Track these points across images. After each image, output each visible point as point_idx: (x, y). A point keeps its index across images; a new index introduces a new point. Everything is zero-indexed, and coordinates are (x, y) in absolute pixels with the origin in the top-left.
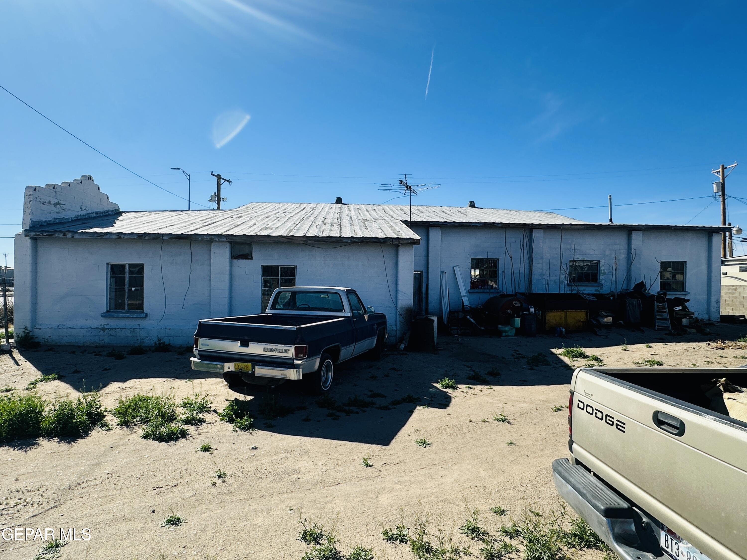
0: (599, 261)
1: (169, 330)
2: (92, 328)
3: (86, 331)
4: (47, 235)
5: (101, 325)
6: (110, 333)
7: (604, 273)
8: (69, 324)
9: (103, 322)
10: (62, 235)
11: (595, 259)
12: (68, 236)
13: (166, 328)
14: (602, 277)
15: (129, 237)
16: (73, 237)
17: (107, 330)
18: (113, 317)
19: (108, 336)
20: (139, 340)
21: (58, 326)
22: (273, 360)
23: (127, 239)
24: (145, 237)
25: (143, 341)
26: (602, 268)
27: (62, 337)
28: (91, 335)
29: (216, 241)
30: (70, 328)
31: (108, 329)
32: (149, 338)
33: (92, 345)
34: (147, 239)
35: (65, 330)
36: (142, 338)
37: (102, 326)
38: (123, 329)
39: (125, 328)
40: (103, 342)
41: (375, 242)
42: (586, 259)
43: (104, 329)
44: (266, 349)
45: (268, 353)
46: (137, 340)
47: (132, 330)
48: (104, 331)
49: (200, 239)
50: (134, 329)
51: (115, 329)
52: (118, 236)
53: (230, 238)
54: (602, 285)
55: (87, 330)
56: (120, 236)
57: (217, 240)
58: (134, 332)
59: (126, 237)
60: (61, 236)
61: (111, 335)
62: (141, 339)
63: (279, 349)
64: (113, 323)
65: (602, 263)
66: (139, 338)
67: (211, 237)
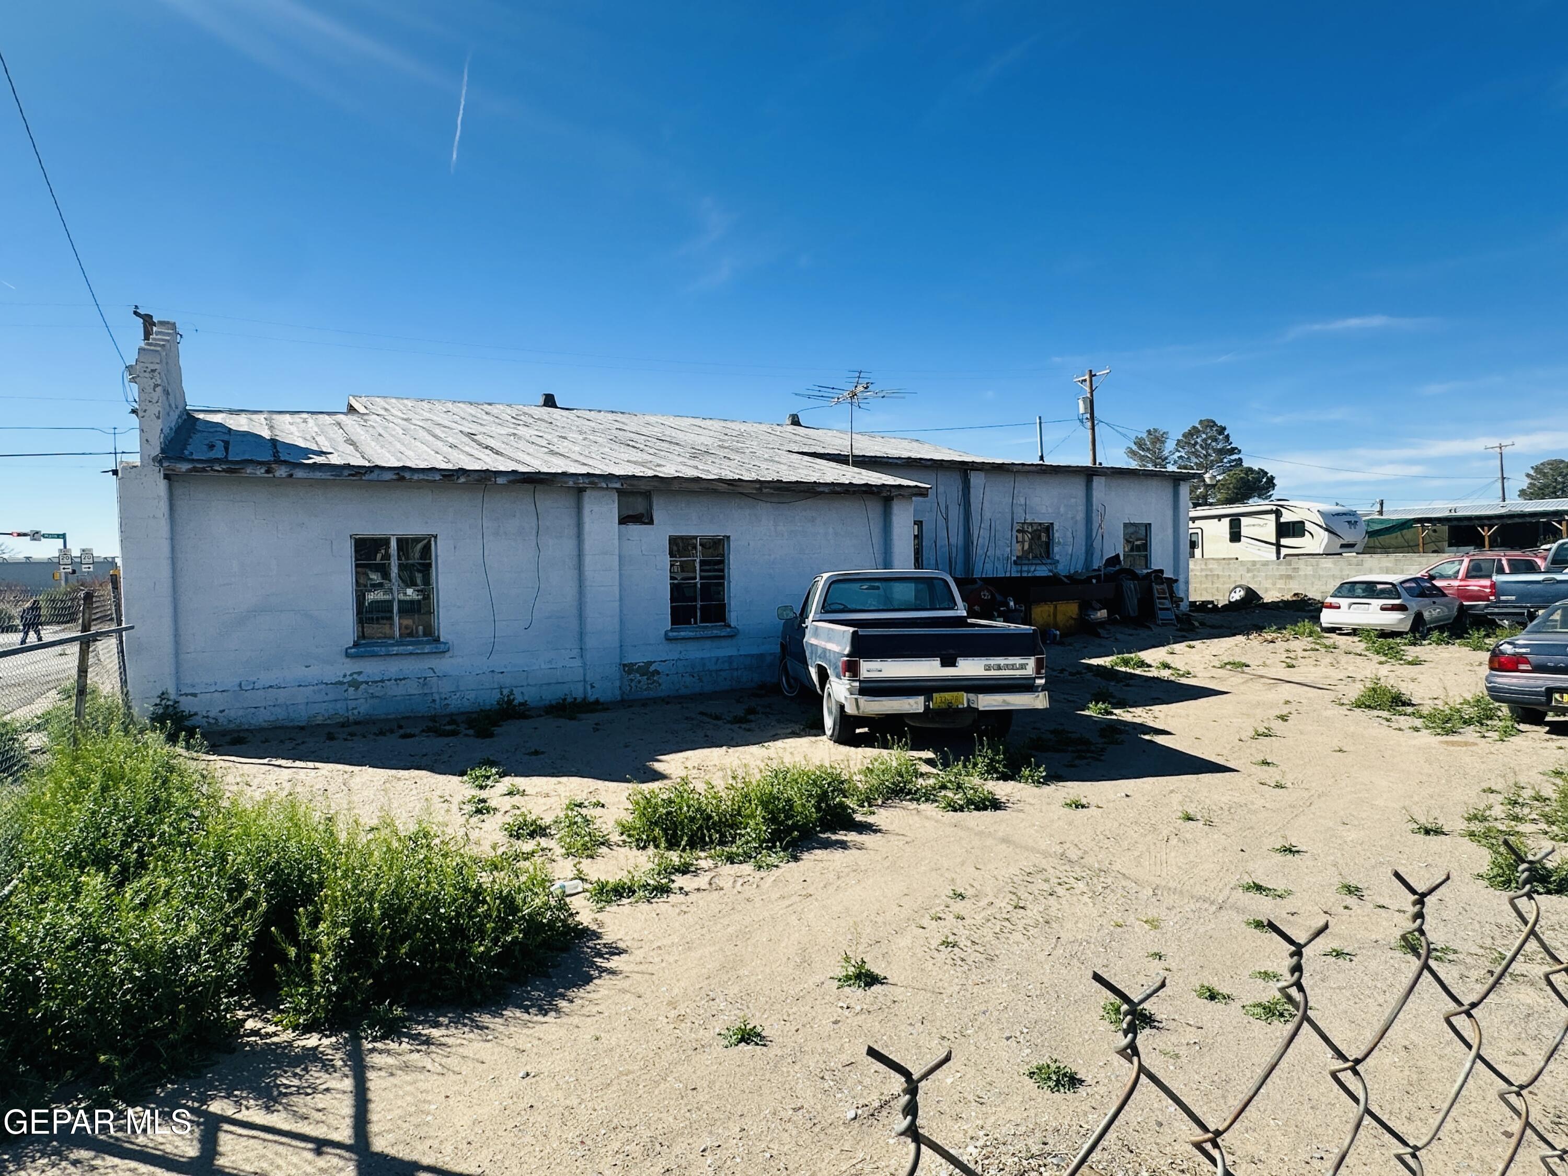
0: (1052, 524)
1: (501, 675)
2: (326, 684)
3: (314, 691)
4: (224, 470)
5: (345, 676)
6: (371, 691)
7: (1059, 543)
8: (266, 678)
9: (349, 667)
10: (263, 471)
11: (1046, 520)
12: (277, 474)
13: (493, 671)
14: (1056, 549)
15: (421, 476)
16: (291, 476)
17: (364, 686)
18: (374, 655)
19: (366, 699)
20: (438, 702)
21: (240, 685)
22: (1001, 682)
23: (419, 481)
24: (458, 478)
25: (446, 702)
26: (1056, 535)
27: (253, 710)
28: (326, 698)
29: (602, 488)
30: (271, 687)
31: (367, 683)
32: (458, 694)
33: (329, 722)
34: (464, 483)
35: (261, 692)
36: (444, 696)
37: (348, 679)
38: (401, 680)
39: (404, 679)
40: (356, 712)
41: (865, 492)
42: (1036, 521)
43: (355, 684)
44: (988, 668)
45: (992, 673)
46: (434, 701)
47: (421, 681)
48: (357, 688)
49: (571, 484)
50: (425, 678)
51: (382, 681)
52: (398, 474)
53: (628, 482)
54: (1058, 561)
55: (316, 688)
56: (402, 474)
57: (605, 486)
58: (425, 684)
59: (415, 477)
60: (260, 472)
61: (373, 696)
62: (441, 699)
63: (1013, 665)
64: (371, 668)
65: (1056, 527)
66: (437, 697)
67: (592, 479)
